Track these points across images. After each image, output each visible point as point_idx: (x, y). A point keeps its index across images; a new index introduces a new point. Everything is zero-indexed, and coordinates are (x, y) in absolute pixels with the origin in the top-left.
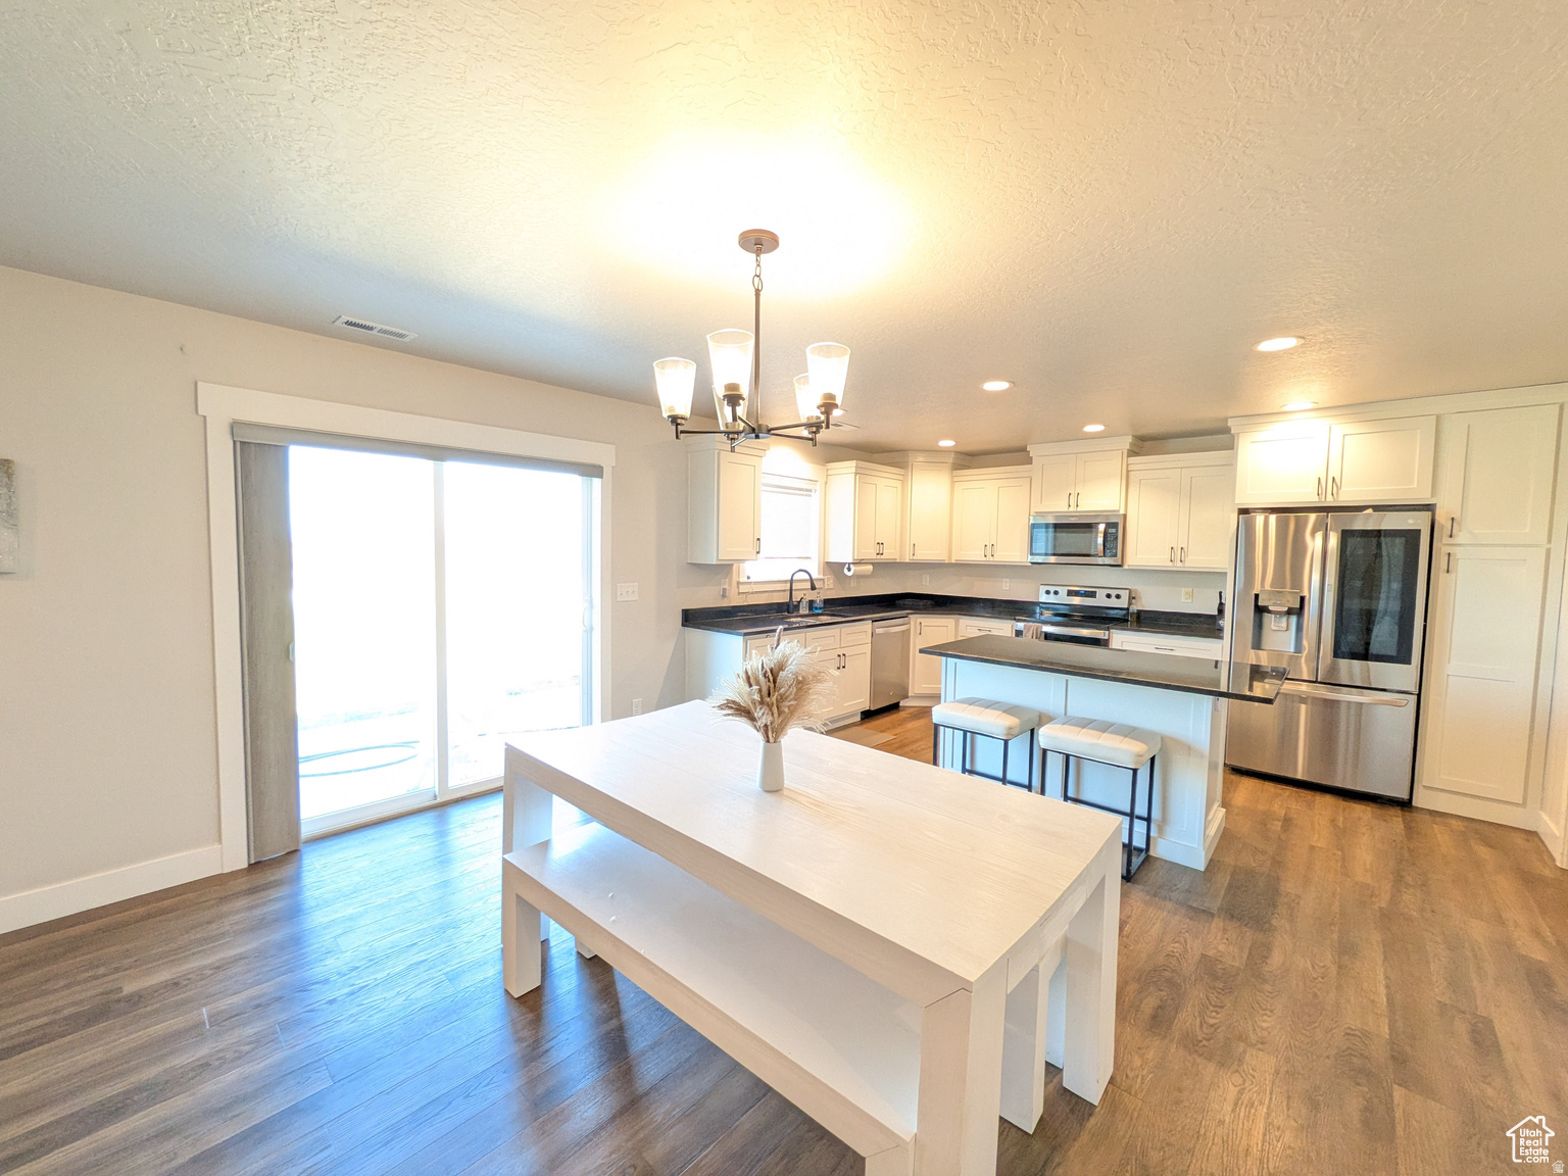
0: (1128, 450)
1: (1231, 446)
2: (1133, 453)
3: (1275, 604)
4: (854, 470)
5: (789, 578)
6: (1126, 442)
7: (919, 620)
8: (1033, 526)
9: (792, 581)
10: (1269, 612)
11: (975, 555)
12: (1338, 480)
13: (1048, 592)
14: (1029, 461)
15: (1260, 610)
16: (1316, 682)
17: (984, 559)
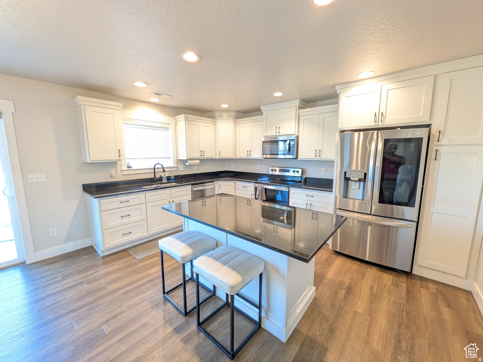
0: (299, 106)
1: (337, 103)
2: (301, 108)
3: (353, 177)
4: (184, 118)
5: (153, 167)
6: (297, 103)
7: (219, 183)
8: (264, 142)
9: (154, 169)
10: (351, 180)
11: (244, 155)
12: (384, 114)
13: (272, 170)
14: (262, 114)
15: (347, 179)
16: (370, 214)
17: (247, 157)
